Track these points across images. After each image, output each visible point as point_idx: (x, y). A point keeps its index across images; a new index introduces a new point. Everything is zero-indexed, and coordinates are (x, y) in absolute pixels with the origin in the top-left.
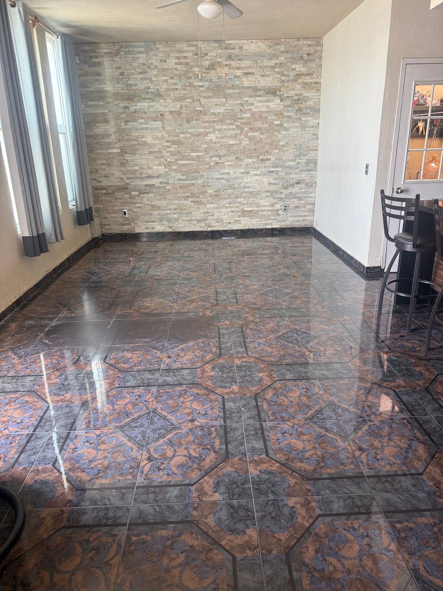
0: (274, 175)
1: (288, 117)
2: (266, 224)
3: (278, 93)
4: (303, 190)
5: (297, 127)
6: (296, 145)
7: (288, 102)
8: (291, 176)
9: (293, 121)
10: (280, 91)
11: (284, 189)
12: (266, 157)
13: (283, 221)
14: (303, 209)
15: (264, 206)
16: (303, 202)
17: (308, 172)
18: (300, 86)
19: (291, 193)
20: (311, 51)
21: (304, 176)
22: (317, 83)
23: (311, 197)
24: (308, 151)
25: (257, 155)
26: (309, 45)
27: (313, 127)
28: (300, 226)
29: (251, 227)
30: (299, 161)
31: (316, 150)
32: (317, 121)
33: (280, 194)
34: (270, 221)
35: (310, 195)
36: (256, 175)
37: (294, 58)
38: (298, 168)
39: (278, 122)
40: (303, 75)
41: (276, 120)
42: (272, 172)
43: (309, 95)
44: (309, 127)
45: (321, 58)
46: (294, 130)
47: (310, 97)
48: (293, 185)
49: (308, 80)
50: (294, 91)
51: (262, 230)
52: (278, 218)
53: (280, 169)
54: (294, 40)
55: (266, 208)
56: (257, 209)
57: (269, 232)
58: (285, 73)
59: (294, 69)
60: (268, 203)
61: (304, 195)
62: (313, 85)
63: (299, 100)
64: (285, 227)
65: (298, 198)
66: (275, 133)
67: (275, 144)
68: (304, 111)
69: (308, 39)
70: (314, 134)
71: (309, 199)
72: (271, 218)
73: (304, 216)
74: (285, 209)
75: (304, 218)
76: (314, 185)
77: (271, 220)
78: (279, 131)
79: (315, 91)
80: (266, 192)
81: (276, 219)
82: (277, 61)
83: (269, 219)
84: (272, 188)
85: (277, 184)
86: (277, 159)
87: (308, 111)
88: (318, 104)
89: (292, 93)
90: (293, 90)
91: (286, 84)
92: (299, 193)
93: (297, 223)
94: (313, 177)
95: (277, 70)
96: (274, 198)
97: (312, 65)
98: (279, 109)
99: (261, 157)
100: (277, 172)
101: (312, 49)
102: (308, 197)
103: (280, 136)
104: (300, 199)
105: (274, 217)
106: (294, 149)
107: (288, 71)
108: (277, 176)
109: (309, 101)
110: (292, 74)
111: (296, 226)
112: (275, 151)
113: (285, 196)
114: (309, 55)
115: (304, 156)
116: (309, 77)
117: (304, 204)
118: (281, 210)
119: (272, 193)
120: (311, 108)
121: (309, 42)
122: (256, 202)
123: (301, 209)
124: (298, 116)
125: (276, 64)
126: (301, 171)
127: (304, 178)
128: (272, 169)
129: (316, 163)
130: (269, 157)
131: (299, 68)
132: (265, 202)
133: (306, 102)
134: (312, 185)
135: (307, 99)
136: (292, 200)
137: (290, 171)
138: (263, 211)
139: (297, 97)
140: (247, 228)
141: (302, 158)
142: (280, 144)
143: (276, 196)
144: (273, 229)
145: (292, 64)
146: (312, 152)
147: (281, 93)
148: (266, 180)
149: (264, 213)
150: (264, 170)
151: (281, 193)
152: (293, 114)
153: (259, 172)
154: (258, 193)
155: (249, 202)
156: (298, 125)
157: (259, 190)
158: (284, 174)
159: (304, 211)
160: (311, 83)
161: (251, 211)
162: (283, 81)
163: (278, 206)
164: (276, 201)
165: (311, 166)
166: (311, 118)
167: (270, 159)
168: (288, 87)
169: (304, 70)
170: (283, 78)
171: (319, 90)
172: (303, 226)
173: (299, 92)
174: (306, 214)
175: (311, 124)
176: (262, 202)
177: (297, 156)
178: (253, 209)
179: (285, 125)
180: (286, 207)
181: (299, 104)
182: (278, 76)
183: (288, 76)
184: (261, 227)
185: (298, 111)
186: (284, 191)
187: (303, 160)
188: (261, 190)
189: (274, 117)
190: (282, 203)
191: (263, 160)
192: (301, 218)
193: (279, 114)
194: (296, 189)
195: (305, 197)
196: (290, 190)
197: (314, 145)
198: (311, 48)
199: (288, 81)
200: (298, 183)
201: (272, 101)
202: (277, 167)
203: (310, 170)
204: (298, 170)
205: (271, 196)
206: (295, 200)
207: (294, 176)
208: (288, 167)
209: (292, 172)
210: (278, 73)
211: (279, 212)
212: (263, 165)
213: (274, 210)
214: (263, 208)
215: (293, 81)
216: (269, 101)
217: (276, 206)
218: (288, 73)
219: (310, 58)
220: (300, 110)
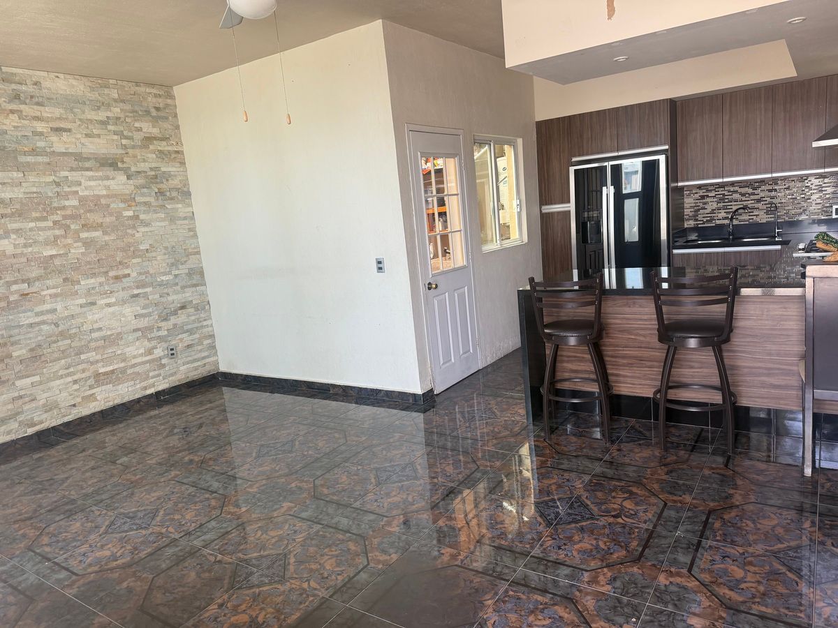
0: (142, 301)
1: (145, 203)
2: (145, 388)
3: (120, 165)
4: (193, 318)
5: (163, 220)
6: (166, 248)
7: (141, 181)
8: (170, 298)
9: (154, 210)
10: (123, 162)
11: (162, 321)
12: (120, 273)
13: (172, 375)
14: (200, 348)
15: (135, 357)
16: (197, 336)
17: (194, 289)
18: (154, 156)
19: (175, 325)
20: (159, 104)
21: (188, 295)
22: (177, 152)
23: (207, 326)
24: (187, 256)
25: (105, 270)
26: (156, 96)
27: (185, 218)
28: (200, 376)
29: (118, 401)
30: (177, 272)
31: (198, 253)
32: (189, 209)
33: (158, 331)
34: (151, 381)
35: (205, 323)
36: (109, 305)
37: (136, 112)
38: (177, 284)
39: (130, 213)
40: (155, 138)
41: (124, 209)
42: (137, 296)
43: (170, 169)
44: (180, 218)
45: (176, 116)
46: (158, 224)
47: (172, 173)
48: (175, 313)
49: (163, 146)
50: (146, 164)
51: (139, 400)
52: (162, 371)
53: (149, 290)
54: (130, 84)
55: (139, 360)
56: (122, 365)
57: (152, 400)
58: (125, 133)
59: (140, 130)
60: (142, 351)
61: (196, 325)
62: (173, 156)
63: (156, 178)
64: (178, 383)
65: (187, 331)
66: (129, 231)
67: (132, 249)
68: (168, 194)
69: (152, 85)
70: (190, 230)
71: (205, 330)
72: (151, 374)
73: (204, 358)
74: (172, 354)
75: (204, 362)
76: (207, 307)
77: (152, 378)
78: (134, 227)
79: (178, 165)
80: (135, 330)
81: (159, 375)
82: (109, 114)
83: (147, 378)
84: (143, 323)
85: (149, 315)
86: (141, 274)
87: (174, 194)
88: (186, 184)
89: (143, 166)
90: (144, 161)
91: (130, 151)
92: (187, 324)
93: (195, 373)
94: (203, 294)
95: (110, 127)
96: (150, 340)
97: (165, 125)
98: (128, 192)
99: (111, 274)
100: (146, 295)
101: (161, 102)
102: (202, 327)
103: (137, 235)
104: (191, 332)
105: (156, 372)
106: (165, 254)
107: (130, 131)
108: (147, 302)
109: (172, 179)
110: (138, 136)
111: (195, 378)
112: (134, 261)
113: (166, 333)
114: (158, 109)
115: (182, 264)
116: (164, 143)
117: (199, 339)
118: (164, 357)
119: (145, 331)
120: (177, 190)
121: (154, 91)
122: (119, 352)
123: (196, 348)
124: (160, 202)
125: (108, 117)
126: (183, 287)
127: (190, 299)
128: (136, 292)
129: (202, 274)
130: (127, 272)
131: (147, 128)
132: (135, 350)
133: (167, 180)
134: (203, 307)
135: (167, 176)
136: (180, 336)
137: (166, 291)
138: (134, 366)
139: (153, 173)
140: (111, 404)
141: (180, 267)
142: (141, 248)
143: (153, 335)
144: (158, 394)
145: (136, 120)
146: (193, 256)
147: (125, 165)
148: (128, 311)
149: (137, 369)
150: (122, 295)
151: (159, 329)
152: (152, 200)
153: (113, 300)
154: (119, 336)
155: (105, 356)
156: (163, 216)
157: (119, 330)
158: (157, 296)
159: (201, 351)
160: (169, 152)
161: (113, 372)
162: (125, 147)
163: (159, 352)
164: (154, 343)
165: (196, 279)
166: (180, 206)
167: (129, 275)
168: (135, 156)
169: (155, 131)
170: (124, 142)
171: (183, 163)
172: (205, 374)
173: (153, 165)
174: (206, 354)
175: (181, 215)
176: (131, 350)
177: (173, 264)
178: (116, 367)
179: (142, 217)
180: (172, 349)
181: (157, 183)
182: (116, 137)
183: (131, 138)
184: (137, 396)
185: (158, 194)
186: (163, 324)
187: (183, 270)
188: (124, 329)
189: (122, 205)
190: (165, 345)
191: (117, 278)
192: (199, 363)
193: (129, 200)
194: (181, 318)
195: (197, 328)
196: (173, 320)
197: (193, 246)
198: (160, 100)
199: (134, 147)
200: (183, 307)
201: (113, 179)
202: (143, 286)
203: (195, 285)
204: (178, 288)
205: (144, 336)
206: (184, 335)
207: (175, 297)
208: (161, 284)
209: (170, 290)
210: (115, 133)
211: (164, 361)
212: (118, 286)
213: (153, 360)
214: (134, 361)
215: (141, 147)
216: (108, 178)
217: (156, 351)
218: (130, 134)
219: (160, 114)
220: (161, 193)
